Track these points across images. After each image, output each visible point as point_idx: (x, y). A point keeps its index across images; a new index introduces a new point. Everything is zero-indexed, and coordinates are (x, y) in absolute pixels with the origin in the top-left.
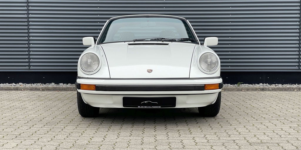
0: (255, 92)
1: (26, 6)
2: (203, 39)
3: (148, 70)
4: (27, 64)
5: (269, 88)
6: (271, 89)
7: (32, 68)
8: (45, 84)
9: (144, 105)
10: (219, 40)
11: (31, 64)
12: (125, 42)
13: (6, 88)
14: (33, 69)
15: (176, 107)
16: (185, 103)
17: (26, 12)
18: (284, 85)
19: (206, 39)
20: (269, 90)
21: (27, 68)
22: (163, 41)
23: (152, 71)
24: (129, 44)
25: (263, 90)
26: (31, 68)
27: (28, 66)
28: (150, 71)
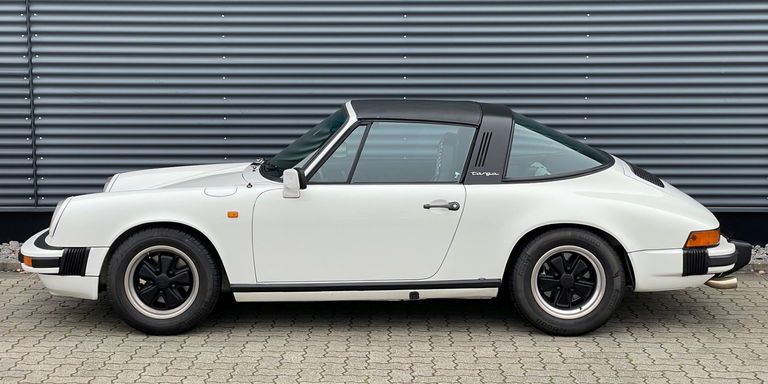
1: (25, 33)
4: (31, 191)
7: (42, 201)
11: (41, 191)
14: (46, 205)
17: (24, 49)
21: (31, 201)
26: (40, 202)
27: (32, 196)
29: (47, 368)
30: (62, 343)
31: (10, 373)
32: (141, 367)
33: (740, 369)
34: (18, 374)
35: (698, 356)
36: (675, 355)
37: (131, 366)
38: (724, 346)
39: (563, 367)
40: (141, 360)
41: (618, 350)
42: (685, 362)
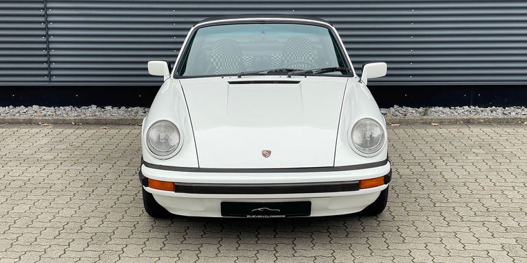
0: (454, 130)
2: (361, 66)
3: (263, 151)
4: (46, 72)
5: (478, 119)
6: (482, 121)
7: (54, 79)
8: (79, 108)
9: (258, 213)
10: (388, 69)
11: (53, 72)
12: (223, 76)
13: (10, 121)
14: (57, 81)
15: (312, 215)
16: (327, 209)
18: (507, 108)
19: (366, 66)
20: (479, 123)
21: (46, 78)
22: (289, 77)
23: (269, 152)
24: (231, 83)
25: (468, 122)
26: (52, 80)
27: (47, 75)
28: (267, 154)
29: (65, 182)
30: (72, 167)
31: (41, 185)
32: (126, 181)
33: (514, 181)
34: (46, 186)
35: (487, 173)
36: (471, 173)
37: (119, 181)
38: (503, 167)
39: (400, 180)
40: (126, 178)
41: (435, 170)
42: (478, 177)
